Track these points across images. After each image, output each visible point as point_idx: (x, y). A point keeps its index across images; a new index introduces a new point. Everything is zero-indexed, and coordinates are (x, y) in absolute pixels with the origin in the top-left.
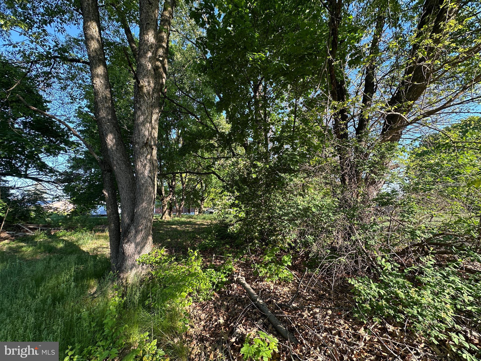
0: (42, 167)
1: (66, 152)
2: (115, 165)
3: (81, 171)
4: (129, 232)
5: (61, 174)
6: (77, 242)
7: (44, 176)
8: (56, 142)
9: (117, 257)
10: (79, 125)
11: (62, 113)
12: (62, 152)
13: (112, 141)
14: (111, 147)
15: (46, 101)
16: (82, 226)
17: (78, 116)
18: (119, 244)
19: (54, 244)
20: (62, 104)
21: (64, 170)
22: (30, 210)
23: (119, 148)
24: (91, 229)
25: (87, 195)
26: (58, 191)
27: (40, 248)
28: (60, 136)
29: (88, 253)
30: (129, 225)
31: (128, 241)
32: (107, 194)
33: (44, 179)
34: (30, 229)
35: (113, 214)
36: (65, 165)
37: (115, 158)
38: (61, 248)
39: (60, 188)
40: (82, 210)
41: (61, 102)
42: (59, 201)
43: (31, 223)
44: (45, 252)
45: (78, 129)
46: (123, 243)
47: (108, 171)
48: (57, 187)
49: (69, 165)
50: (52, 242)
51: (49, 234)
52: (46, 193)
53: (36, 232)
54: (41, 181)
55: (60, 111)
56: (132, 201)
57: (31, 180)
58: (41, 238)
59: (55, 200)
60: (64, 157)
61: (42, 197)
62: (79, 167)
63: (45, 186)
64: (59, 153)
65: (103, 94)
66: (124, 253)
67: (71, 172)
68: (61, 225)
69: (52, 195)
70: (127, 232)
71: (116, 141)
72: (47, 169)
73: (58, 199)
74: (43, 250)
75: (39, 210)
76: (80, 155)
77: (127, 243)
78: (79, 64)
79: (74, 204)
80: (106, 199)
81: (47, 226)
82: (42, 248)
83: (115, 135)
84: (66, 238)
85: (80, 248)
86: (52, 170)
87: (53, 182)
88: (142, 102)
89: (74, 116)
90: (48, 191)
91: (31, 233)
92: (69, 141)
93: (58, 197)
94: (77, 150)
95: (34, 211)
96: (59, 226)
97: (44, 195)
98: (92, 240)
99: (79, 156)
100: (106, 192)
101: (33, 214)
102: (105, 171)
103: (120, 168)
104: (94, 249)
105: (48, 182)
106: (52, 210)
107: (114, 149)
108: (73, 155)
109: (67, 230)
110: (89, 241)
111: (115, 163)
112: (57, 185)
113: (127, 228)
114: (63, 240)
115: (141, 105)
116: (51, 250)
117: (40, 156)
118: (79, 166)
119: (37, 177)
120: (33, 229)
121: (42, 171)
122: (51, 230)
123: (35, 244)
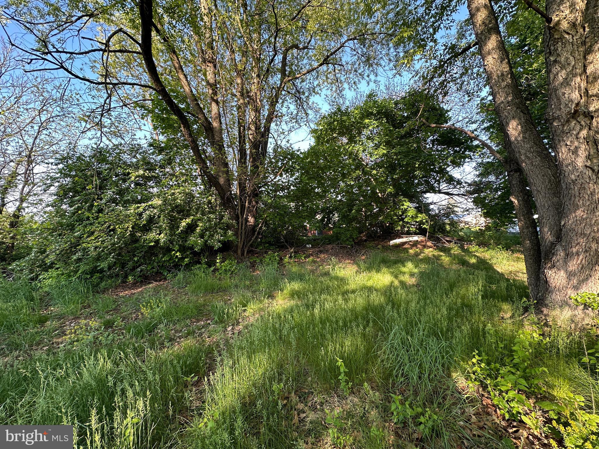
0: (451, 180)
1: (471, 159)
2: (523, 161)
3: (492, 178)
4: (553, 254)
5: (470, 185)
6: (490, 260)
7: (454, 190)
8: (461, 150)
9: (537, 286)
10: (483, 122)
11: (464, 115)
12: (467, 160)
13: (516, 129)
14: (516, 139)
15: (447, 111)
16: (496, 243)
17: (481, 112)
18: (540, 269)
19: (467, 258)
20: (463, 105)
21: (472, 180)
22: (445, 224)
23: (527, 135)
24: (507, 247)
25: (500, 206)
26: (468, 203)
27: (454, 260)
28: (463, 143)
29: (502, 274)
30: (553, 245)
31: (553, 266)
32: (516, 202)
33: (455, 193)
34: (447, 241)
35: (527, 228)
36: (472, 173)
37: (523, 151)
38: (473, 264)
39: (469, 200)
40: (497, 225)
41: (462, 104)
42: (469, 214)
43: (448, 236)
44: (458, 264)
45: (482, 127)
46: (545, 268)
47: (516, 171)
48: (466, 199)
49: (477, 173)
50: (464, 256)
51: (462, 248)
52: (456, 206)
53: (452, 245)
54: (452, 194)
55: (461, 114)
56: (557, 209)
57: (443, 195)
58: (456, 250)
59: (465, 213)
60: (471, 165)
61: (454, 211)
62: (489, 174)
63: (455, 199)
64: (464, 162)
65: (499, 72)
66: (546, 282)
67: (481, 181)
68: (473, 240)
69: (462, 208)
70: (550, 253)
71: (522, 127)
72: (455, 181)
73: (468, 212)
74: (457, 262)
75: (453, 224)
76: (488, 158)
77: (550, 268)
78: (471, 50)
79: (485, 217)
80: (516, 207)
81: (461, 241)
82: (456, 259)
83: (520, 119)
84: (477, 254)
85: (493, 267)
86: (459, 182)
87: (463, 195)
88: (559, 49)
89: (477, 113)
90: (459, 205)
91: (447, 245)
92: (473, 145)
93: (467, 210)
94: (482, 154)
95: (449, 224)
96: (471, 241)
97: (456, 209)
98: (508, 260)
99: (486, 160)
100: (515, 199)
101: (448, 227)
102: (511, 171)
103: (532, 163)
104: (511, 272)
105: (458, 195)
106: (463, 224)
107: (519, 139)
108: (480, 160)
109: (479, 246)
110: (505, 262)
111: (523, 157)
112: (466, 197)
113: (551, 248)
114: (475, 256)
115: (558, 55)
116: (464, 263)
117: (448, 169)
118: (488, 172)
119: (449, 191)
120: (449, 242)
121: (450, 184)
122: (464, 244)
123: (450, 255)
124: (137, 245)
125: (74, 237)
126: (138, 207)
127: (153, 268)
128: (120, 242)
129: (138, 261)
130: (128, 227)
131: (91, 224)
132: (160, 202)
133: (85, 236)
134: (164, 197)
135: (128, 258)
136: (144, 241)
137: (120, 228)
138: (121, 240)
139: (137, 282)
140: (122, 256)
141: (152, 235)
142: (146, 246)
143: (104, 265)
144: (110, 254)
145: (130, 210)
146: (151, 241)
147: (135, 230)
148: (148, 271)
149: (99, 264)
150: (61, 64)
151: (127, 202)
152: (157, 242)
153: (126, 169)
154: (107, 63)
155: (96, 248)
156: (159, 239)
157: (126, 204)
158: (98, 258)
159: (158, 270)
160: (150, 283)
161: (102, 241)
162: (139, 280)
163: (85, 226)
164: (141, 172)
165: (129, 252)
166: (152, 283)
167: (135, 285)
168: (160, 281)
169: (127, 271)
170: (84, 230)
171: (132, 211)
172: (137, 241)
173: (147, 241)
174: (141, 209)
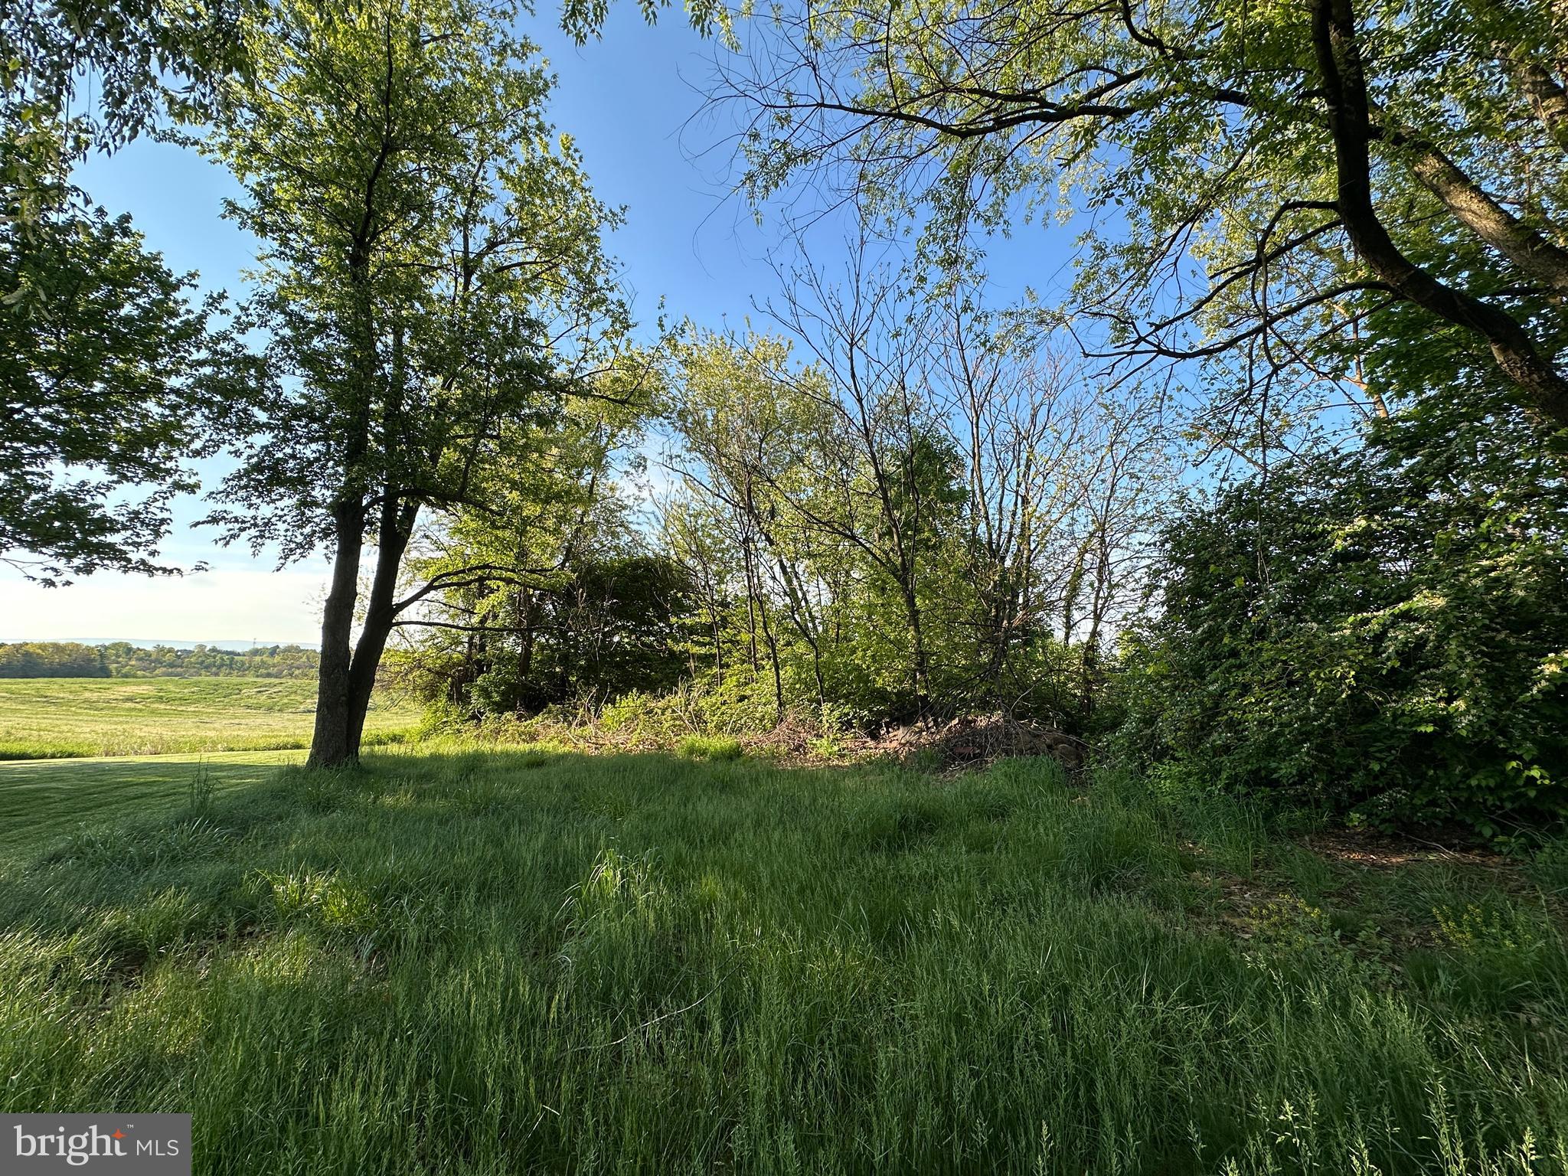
124: (1371, 726)
125: (1210, 695)
126: (1365, 622)
127: (1433, 803)
128: (1322, 714)
129: (1382, 772)
130: (1343, 677)
131: (1239, 667)
132: (1440, 602)
133: (1233, 693)
134: (1453, 586)
135: (1351, 762)
136: (1395, 716)
137: (1319, 679)
138: (1326, 710)
139: (1381, 835)
140: (1333, 753)
141: (1424, 701)
142: (1404, 732)
143: (1286, 769)
144: (1301, 743)
145: (1342, 629)
146: (1422, 721)
147: (1363, 685)
148: (1415, 809)
149: (1273, 765)
150: (1158, 346)
151: (1327, 609)
152: (1445, 723)
153: (1316, 525)
154: (1264, 300)
155: (1262, 722)
156: (1450, 716)
157: (1327, 613)
158: (1270, 749)
159: (1453, 813)
160: (1428, 849)
161: (1275, 709)
162: (1388, 829)
163: (1228, 671)
164: (1360, 523)
165: (1349, 744)
166: (1436, 849)
167: (1372, 841)
168: (1466, 850)
169: (1339, 794)
170: (1227, 680)
171: (1348, 632)
172: (1372, 713)
173: (1406, 720)
174: (1374, 626)
